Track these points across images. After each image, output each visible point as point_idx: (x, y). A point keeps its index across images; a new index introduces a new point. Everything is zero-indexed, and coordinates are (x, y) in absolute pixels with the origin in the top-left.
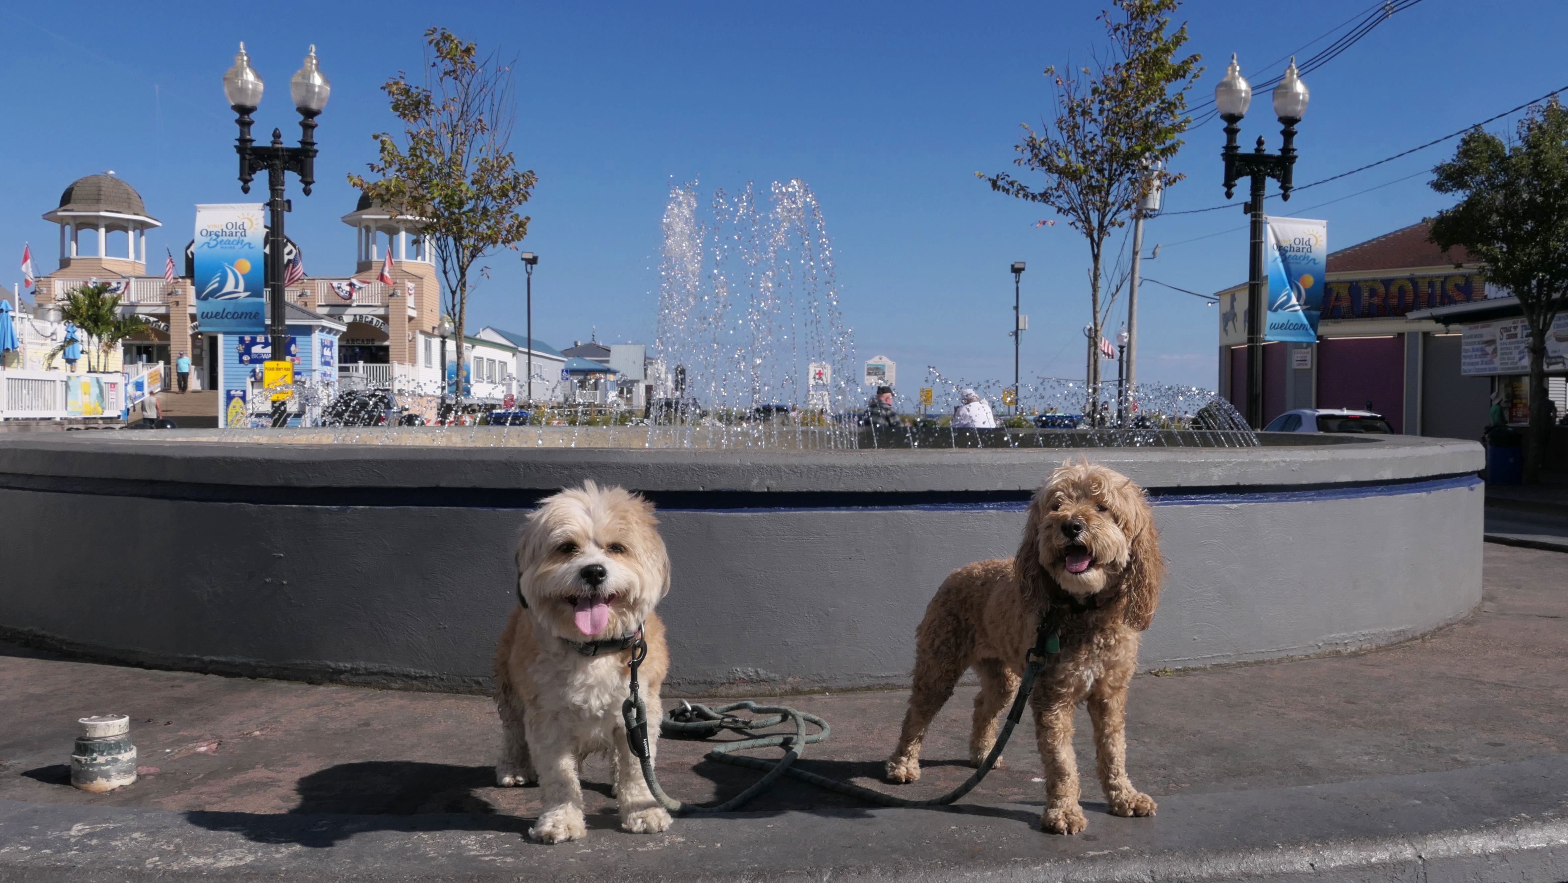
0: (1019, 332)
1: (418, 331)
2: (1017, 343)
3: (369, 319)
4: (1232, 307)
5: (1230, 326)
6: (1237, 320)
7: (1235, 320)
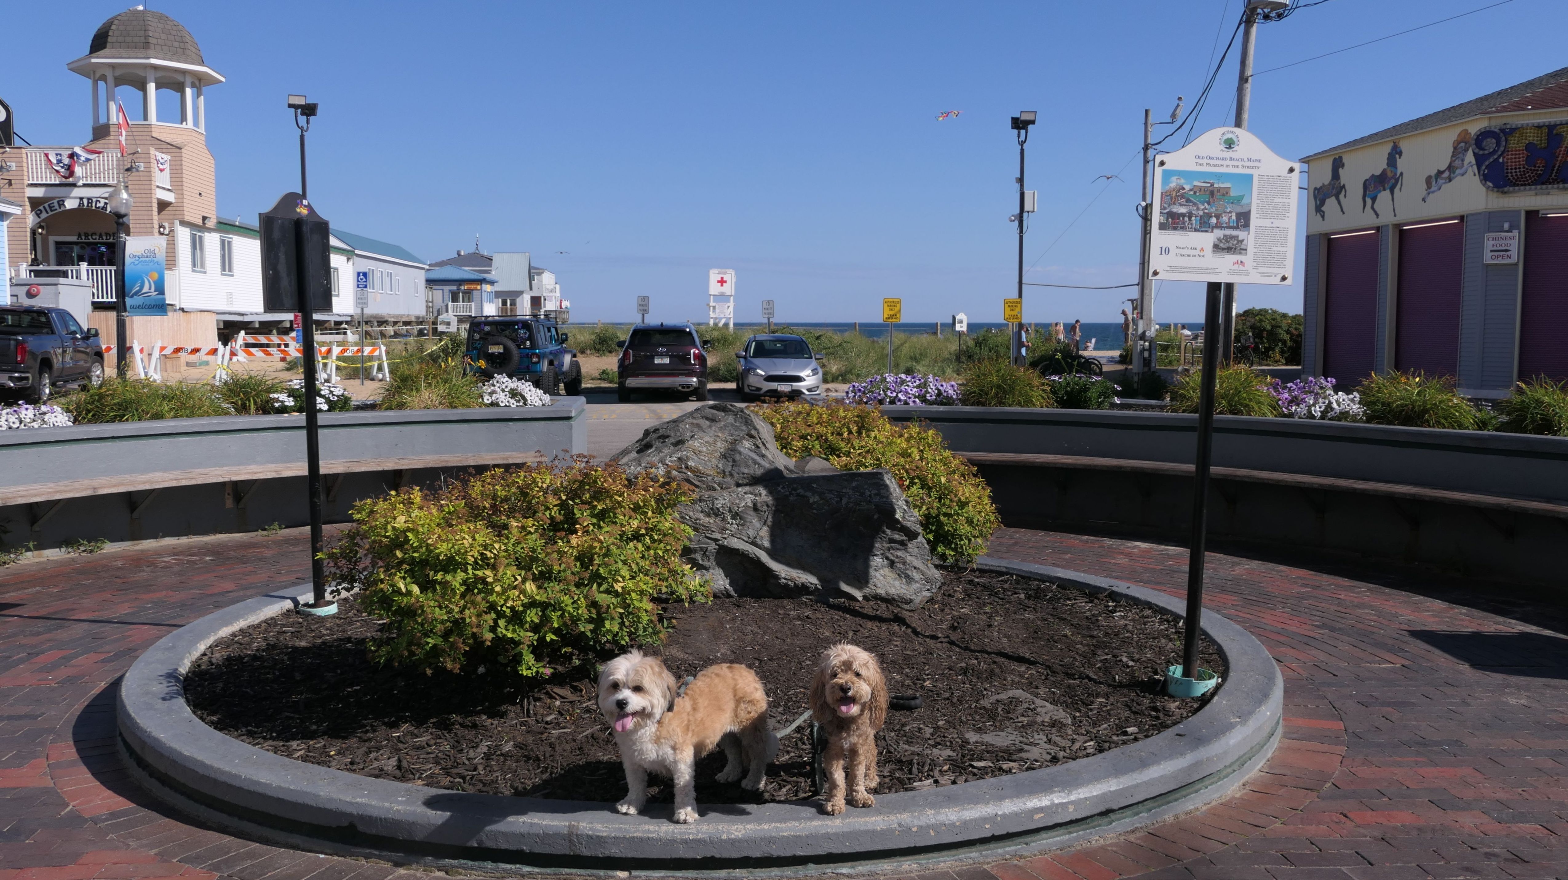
0: (1025, 215)
1: (177, 222)
2: (1021, 231)
3: (101, 205)
4: (1336, 176)
5: (1331, 204)
6: (1345, 196)
7: (1341, 196)
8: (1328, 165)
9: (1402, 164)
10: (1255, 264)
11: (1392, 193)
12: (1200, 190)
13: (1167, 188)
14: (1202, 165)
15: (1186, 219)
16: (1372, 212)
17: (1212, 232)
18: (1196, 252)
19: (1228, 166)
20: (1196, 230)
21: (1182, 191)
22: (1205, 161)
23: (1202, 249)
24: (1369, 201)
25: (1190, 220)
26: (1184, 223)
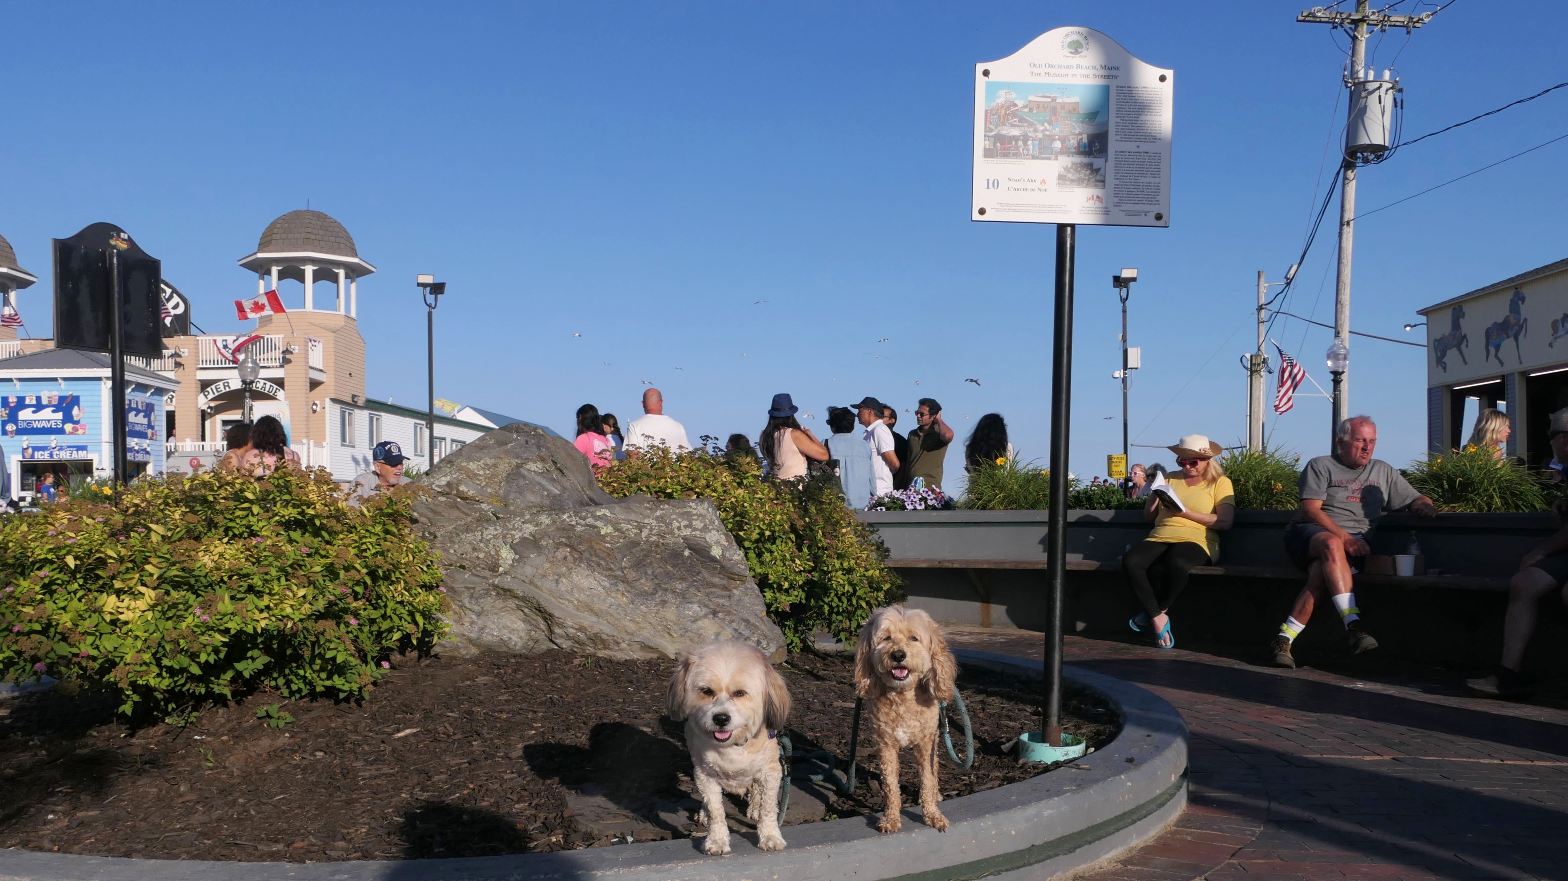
1: (327, 400)
4: (1456, 326)
5: (1452, 355)
6: (1467, 346)
7: (1463, 346)
8: (1447, 315)
9: (1525, 310)
10: (1117, 200)
11: (1516, 339)
12: (1038, 106)
13: (993, 105)
14: (1039, 75)
15: (1020, 143)
16: (1497, 361)
17: (1056, 159)
18: (1036, 185)
19: (1074, 75)
20: (1034, 157)
21: (1013, 109)
22: (1042, 70)
23: (1043, 182)
24: (1492, 350)
25: (1025, 144)
26: (1017, 148)
